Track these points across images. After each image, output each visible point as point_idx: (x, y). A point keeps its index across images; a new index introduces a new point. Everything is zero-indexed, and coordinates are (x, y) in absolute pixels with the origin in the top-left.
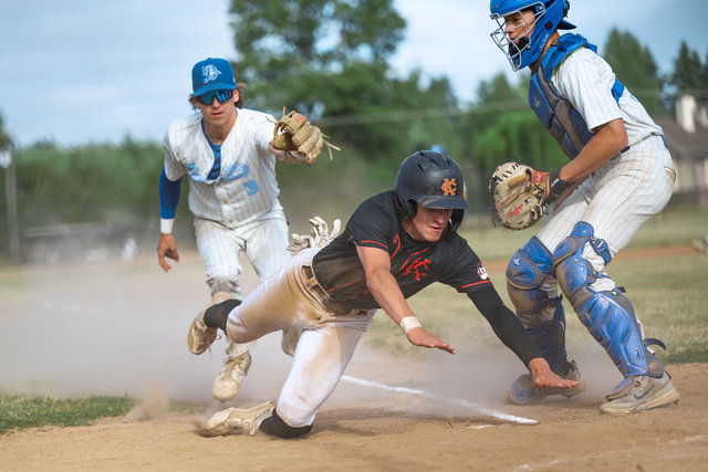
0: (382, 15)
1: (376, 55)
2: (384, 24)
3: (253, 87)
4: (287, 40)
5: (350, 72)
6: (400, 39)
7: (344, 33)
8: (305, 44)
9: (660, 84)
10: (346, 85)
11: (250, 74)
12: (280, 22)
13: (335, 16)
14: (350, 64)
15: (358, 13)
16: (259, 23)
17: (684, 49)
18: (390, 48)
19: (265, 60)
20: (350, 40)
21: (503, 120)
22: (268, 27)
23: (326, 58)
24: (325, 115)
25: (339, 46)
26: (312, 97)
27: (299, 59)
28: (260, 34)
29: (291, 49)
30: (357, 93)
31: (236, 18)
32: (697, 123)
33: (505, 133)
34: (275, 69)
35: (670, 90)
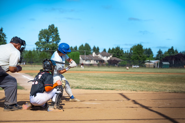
0: (58, 38)
1: (56, 43)
2: (58, 39)
3: (40, 45)
4: (45, 40)
5: (53, 45)
6: (60, 41)
7: (52, 39)
8: (48, 41)
9: (91, 50)
10: (52, 46)
11: (40, 43)
12: (44, 37)
13: (52, 37)
14: (53, 43)
15: (55, 37)
16: (42, 37)
17: (94, 47)
18: (58, 42)
19: (42, 42)
20: (53, 41)
21: (71, 53)
22: (43, 38)
23: (50, 42)
24: (49, 50)
25: (52, 41)
26: (48, 47)
27: (47, 42)
28: (42, 39)
29: (46, 41)
30: (53, 47)
31: (39, 36)
32: (95, 56)
33: (71, 54)
34: (44, 43)
35: (92, 51)
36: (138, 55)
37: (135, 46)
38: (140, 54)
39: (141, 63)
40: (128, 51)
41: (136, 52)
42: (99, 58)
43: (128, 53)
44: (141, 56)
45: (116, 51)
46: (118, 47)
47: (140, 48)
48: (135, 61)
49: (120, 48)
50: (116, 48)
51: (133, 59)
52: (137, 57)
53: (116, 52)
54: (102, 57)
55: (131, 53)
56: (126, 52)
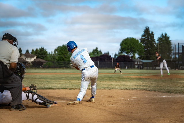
36: (63, 56)
37: (60, 46)
38: (65, 54)
39: (66, 64)
40: (52, 52)
41: (61, 53)
42: (22, 59)
43: (52, 54)
44: (65, 57)
45: (40, 52)
46: (43, 48)
47: (65, 49)
48: (61, 62)
49: (44, 49)
50: (40, 49)
51: (58, 60)
52: (62, 58)
53: (40, 54)
54: (25, 59)
55: (55, 54)
56: (49, 53)
